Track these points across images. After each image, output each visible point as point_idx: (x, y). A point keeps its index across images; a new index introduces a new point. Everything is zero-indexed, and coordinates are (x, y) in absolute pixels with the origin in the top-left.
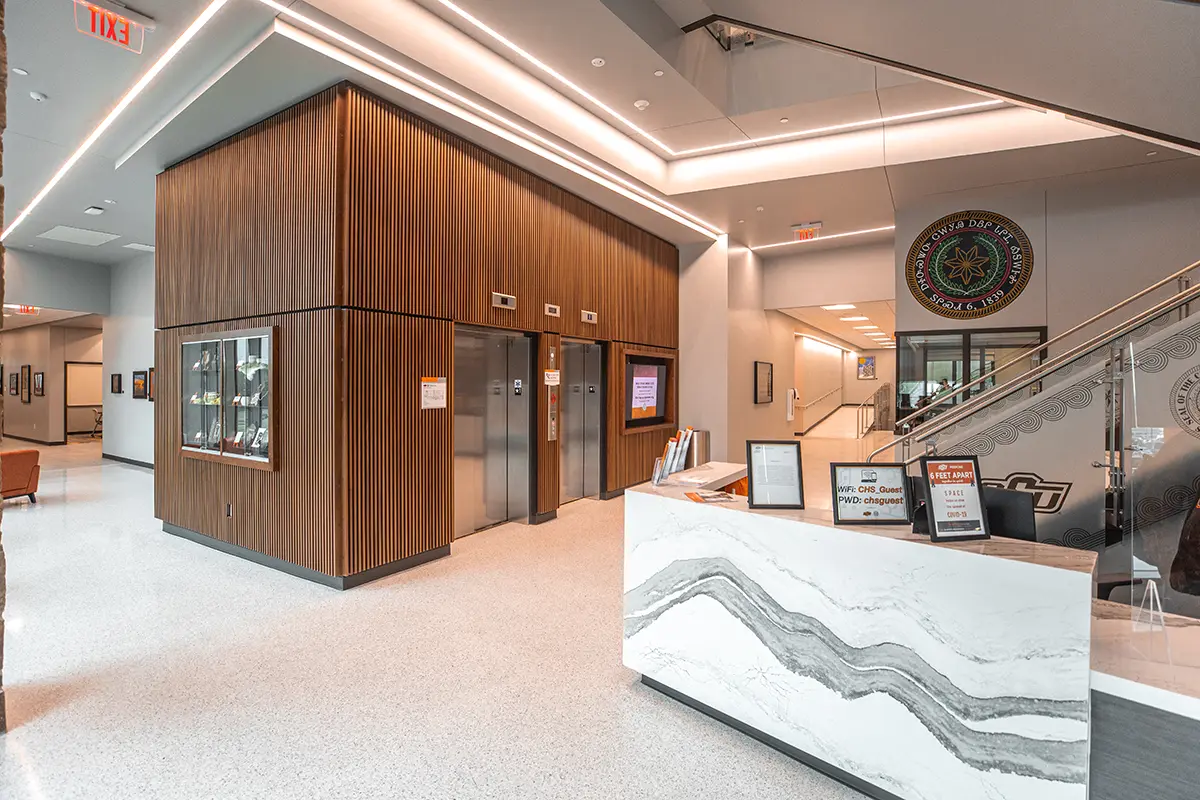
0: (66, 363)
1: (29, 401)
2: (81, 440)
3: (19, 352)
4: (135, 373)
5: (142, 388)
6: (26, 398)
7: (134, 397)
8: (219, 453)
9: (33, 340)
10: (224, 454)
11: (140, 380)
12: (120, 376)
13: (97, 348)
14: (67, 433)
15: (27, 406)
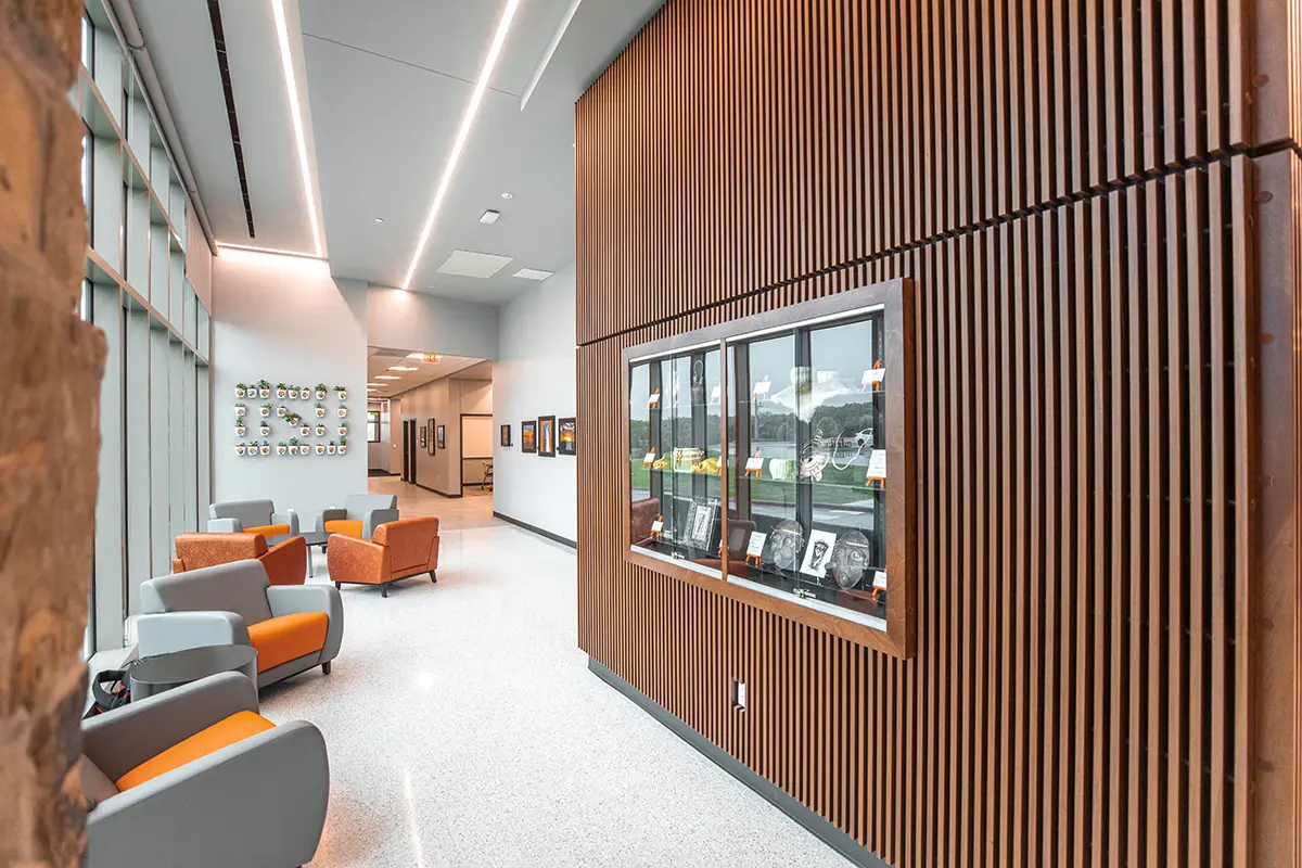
0: (462, 415)
1: (434, 453)
2: (474, 492)
3: (427, 408)
4: (524, 424)
5: (531, 440)
6: (431, 451)
7: (524, 451)
8: (718, 574)
9: (438, 394)
10: (731, 579)
11: (529, 430)
12: (509, 426)
13: (487, 399)
14: (463, 485)
15: (433, 458)
